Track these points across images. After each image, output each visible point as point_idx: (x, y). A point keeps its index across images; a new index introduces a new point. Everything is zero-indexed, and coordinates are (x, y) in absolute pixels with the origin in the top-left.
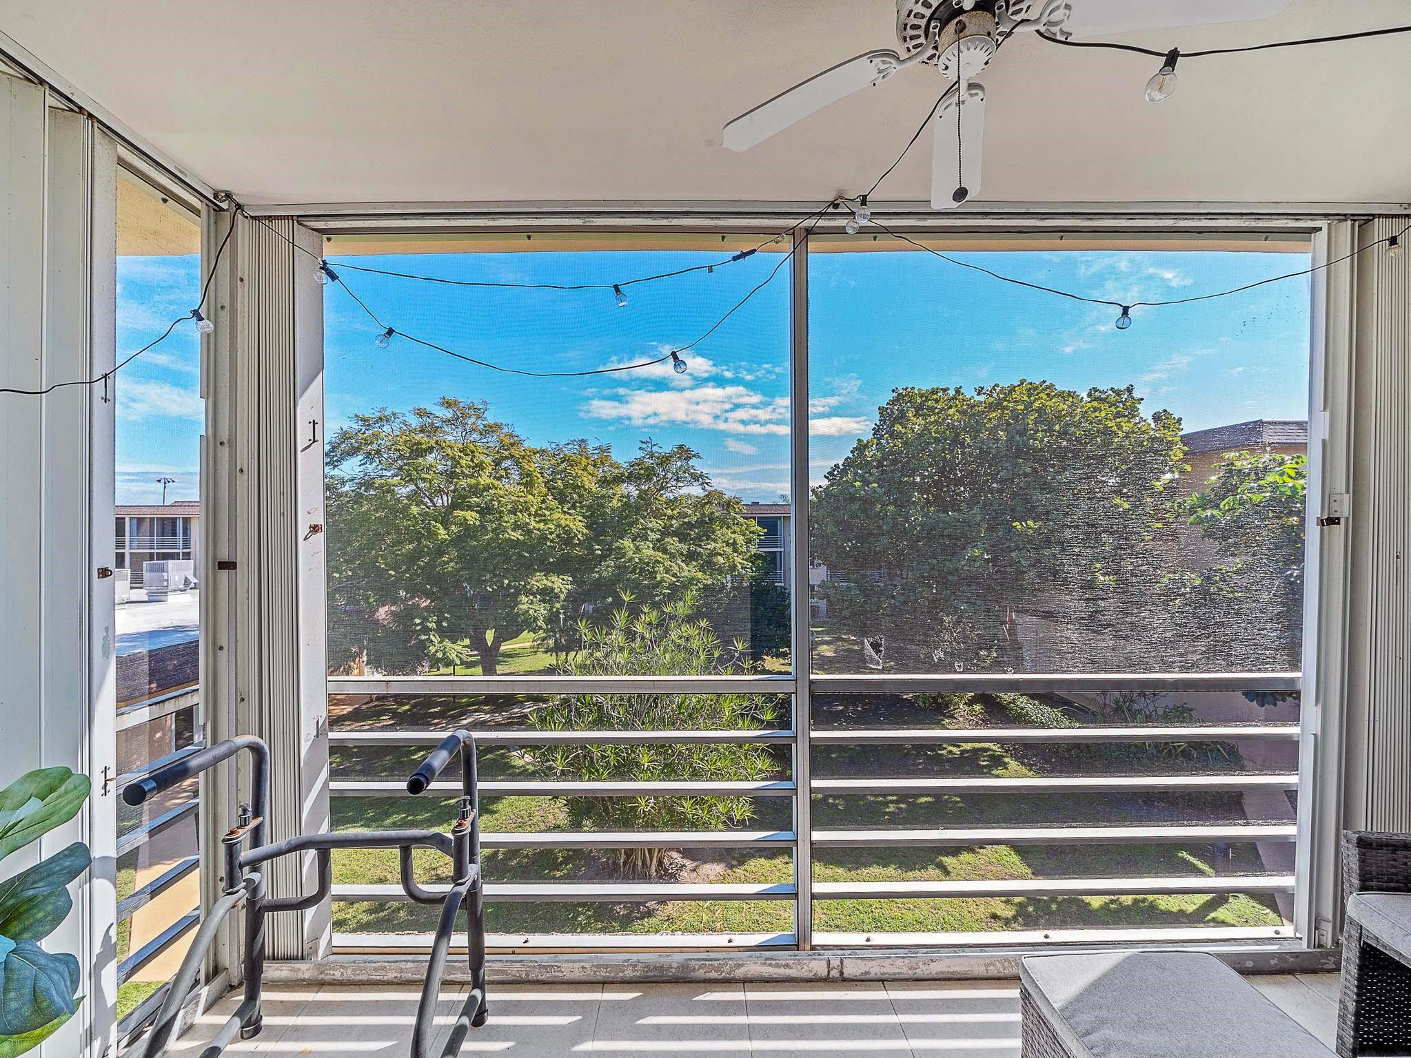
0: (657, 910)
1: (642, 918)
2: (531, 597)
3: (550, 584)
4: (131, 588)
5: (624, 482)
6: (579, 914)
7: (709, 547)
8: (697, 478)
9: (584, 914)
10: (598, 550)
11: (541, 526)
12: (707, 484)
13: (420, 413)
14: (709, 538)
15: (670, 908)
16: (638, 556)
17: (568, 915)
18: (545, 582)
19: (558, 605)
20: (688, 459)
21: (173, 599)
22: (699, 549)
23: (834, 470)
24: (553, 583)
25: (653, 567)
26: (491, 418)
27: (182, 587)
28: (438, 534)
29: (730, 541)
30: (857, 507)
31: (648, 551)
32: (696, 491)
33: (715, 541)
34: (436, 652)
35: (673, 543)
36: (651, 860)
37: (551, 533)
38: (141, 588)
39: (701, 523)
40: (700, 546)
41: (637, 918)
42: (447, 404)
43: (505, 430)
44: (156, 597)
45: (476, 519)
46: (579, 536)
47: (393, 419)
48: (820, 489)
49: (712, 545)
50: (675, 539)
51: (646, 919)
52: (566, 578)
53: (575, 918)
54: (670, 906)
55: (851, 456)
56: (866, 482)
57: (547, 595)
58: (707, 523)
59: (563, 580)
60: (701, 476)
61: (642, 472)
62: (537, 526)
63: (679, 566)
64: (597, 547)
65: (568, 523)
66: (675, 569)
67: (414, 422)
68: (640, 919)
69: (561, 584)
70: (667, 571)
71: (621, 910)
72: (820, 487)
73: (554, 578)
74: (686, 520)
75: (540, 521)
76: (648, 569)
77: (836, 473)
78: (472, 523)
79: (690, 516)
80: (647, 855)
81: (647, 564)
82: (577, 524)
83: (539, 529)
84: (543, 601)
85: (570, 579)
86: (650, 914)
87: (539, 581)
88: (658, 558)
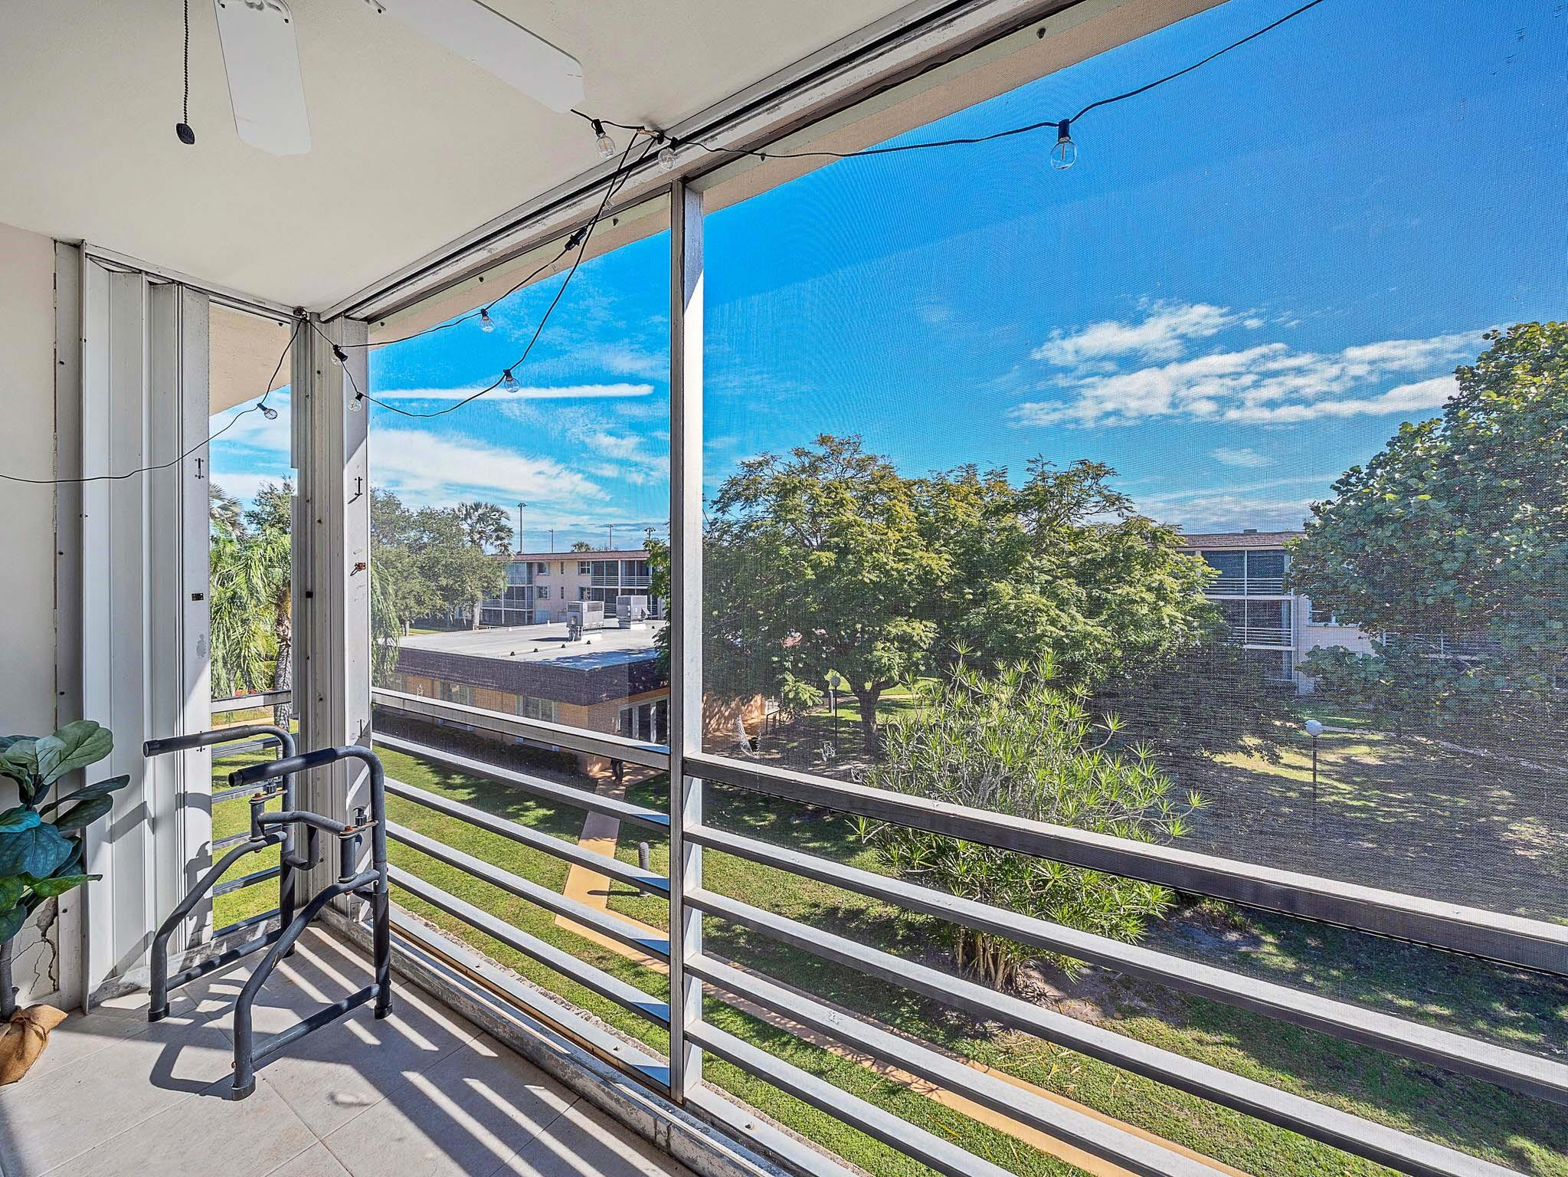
0: (996, 1035)
1: (974, 1037)
2: (888, 644)
3: (909, 630)
4: (606, 617)
5: (1009, 511)
6: (904, 1004)
7: (1119, 591)
8: (1113, 501)
9: (909, 1006)
10: (970, 593)
11: (900, 566)
12: (1126, 508)
13: (799, 453)
14: (1120, 580)
15: (1015, 1039)
16: (1014, 601)
17: (891, 1001)
18: (905, 627)
19: (919, 655)
20: (1097, 477)
21: (635, 627)
22: (1105, 595)
23: (1349, 476)
24: (913, 629)
25: (1032, 617)
26: (866, 451)
27: (640, 617)
28: (805, 575)
29: (1153, 585)
30: (1388, 534)
31: (1032, 596)
32: (1112, 518)
33: (1131, 584)
34: (790, 691)
35: (1069, 587)
36: (996, 973)
37: (910, 574)
38: (615, 617)
39: (1112, 561)
40: (1107, 590)
41: (969, 1036)
42: (823, 441)
43: (880, 462)
44: (624, 625)
45: (831, 560)
46: (944, 578)
47: (772, 462)
48: (1328, 507)
49: (1123, 590)
50: (1071, 580)
51: (978, 1041)
52: (929, 624)
53: (898, 1007)
54: (1013, 1038)
55: (1387, 450)
56: (1407, 491)
57: (906, 643)
58: (1122, 561)
59: (926, 626)
60: (1118, 499)
61: (1032, 498)
62: (895, 566)
63: (1073, 618)
64: (967, 590)
65: (930, 562)
66: (1065, 619)
67: (795, 461)
68: (972, 1038)
69: (923, 631)
70: (1053, 622)
71: (952, 1017)
72: (1329, 502)
73: (916, 624)
74: (1089, 557)
75: (900, 561)
76: (1027, 618)
77: (1353, 480)
78: (827, 564)
79: (1096, 551)
80: (991, 966)
81: (1025, 613)
82: (940, 563)
83: (897, 570)
84: (901, 649)
85: (934, 626)
86: (985, 1036)
87: (898, 626)
88: (1040, 606)
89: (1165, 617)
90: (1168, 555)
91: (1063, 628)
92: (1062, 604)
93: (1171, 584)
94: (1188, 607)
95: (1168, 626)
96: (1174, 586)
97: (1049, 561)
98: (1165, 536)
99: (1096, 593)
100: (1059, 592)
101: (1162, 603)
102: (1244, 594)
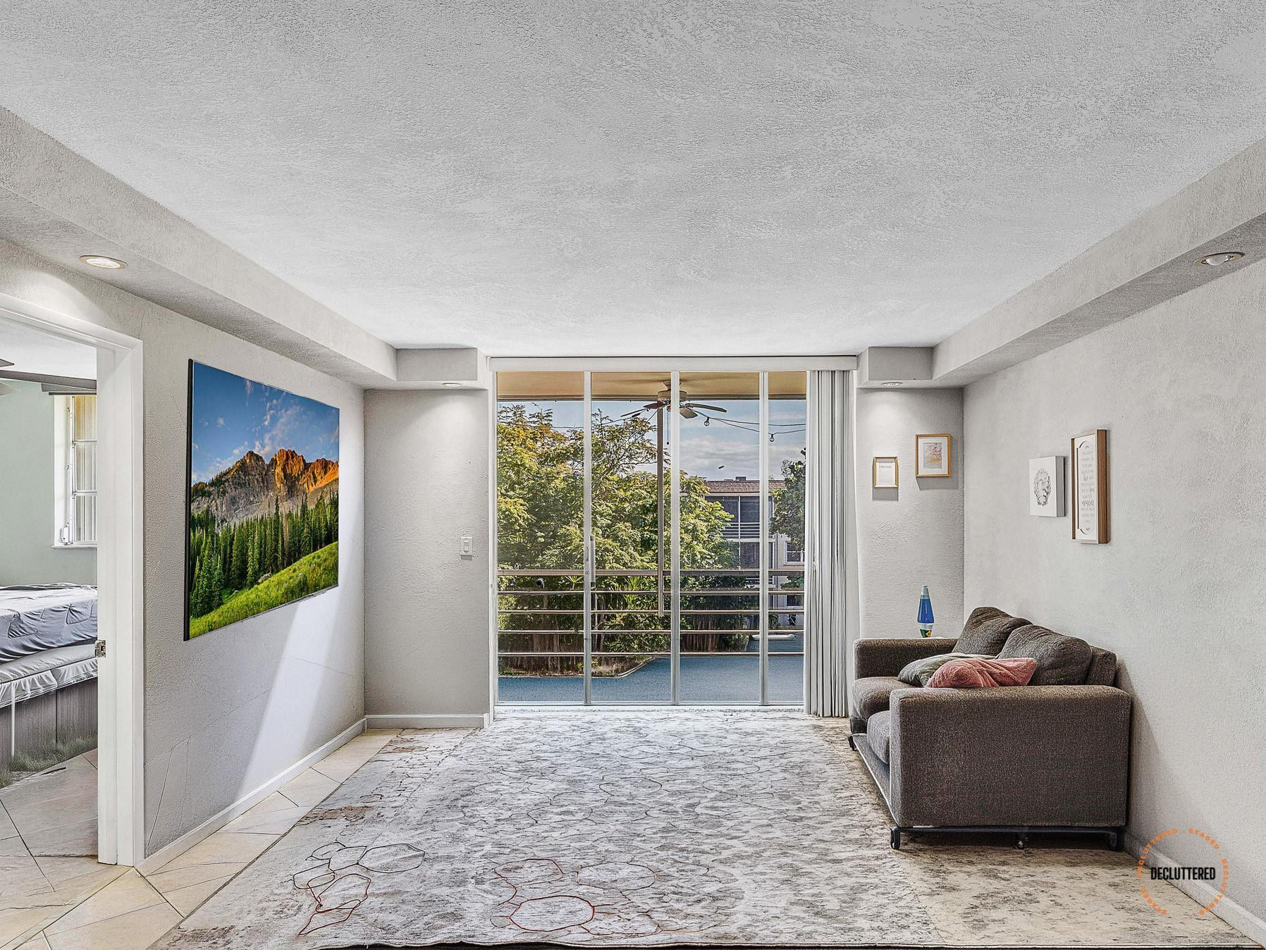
5: (568, 458)
8: (652, 455)
10: (541, 537)
20: (642, 433)
29: (689, 528)
35: (625, 530)
50: (627, 524)
63: (631, 556)
64: (539, 534)
65: (508, 506)
66: (627, 558)
74: (640, 503)
79: (644, 498)
82: (518, 508)
88: (608, 546)
89: (697, 554)
90: (698, 502)
91: (625, 564)
92: (623, 544)
93: (702, 526)
94: (710, 546)
95: (699, 561)
96: (704, 528)
97: (607, 506)
98: (696, 487)
99: (647, 535)
100: (619, 534)
101: (695, 543)
102: (738, 538)
